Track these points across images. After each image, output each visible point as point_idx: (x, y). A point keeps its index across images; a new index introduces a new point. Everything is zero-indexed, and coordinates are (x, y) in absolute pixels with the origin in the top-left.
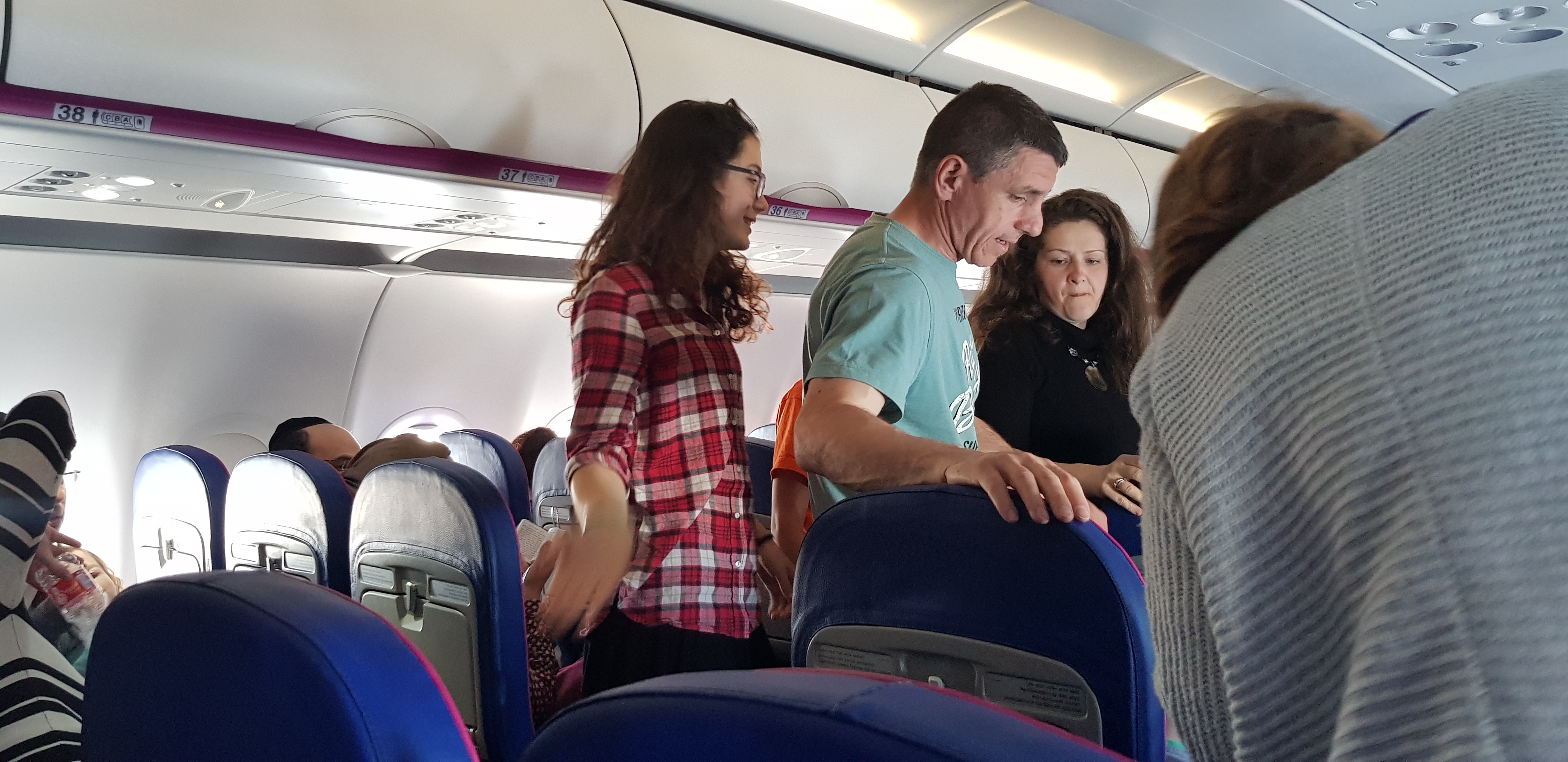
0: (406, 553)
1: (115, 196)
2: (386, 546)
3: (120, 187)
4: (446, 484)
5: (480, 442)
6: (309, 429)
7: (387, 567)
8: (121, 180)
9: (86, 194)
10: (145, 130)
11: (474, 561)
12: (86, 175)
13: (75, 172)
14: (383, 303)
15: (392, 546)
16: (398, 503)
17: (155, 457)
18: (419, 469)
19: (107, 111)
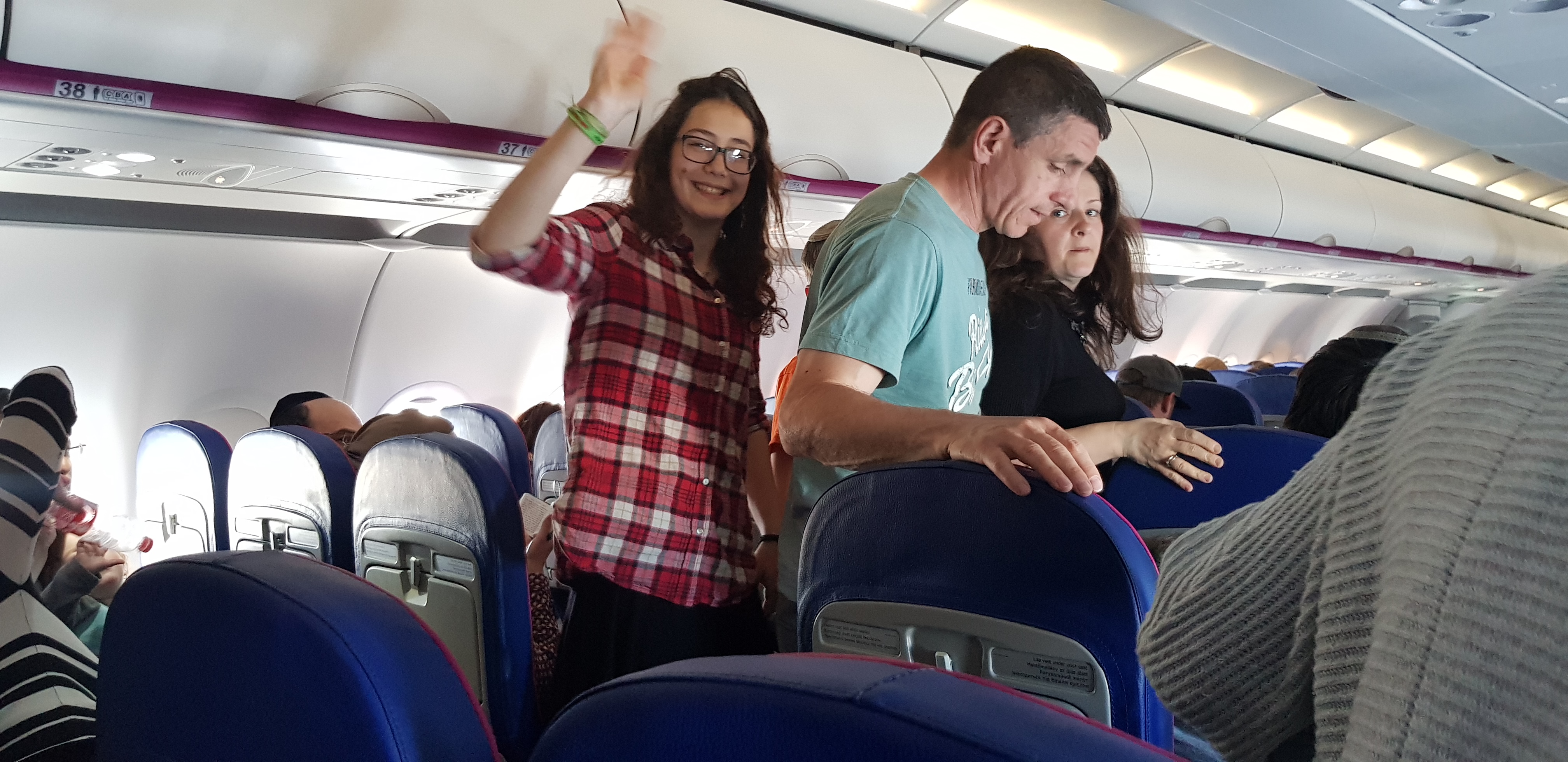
0: (409, 528)
1: (116, 172)
2: (390, 521)
3: (121, 163)
4: (449, 459)
5: (480, 416)
6: (309, 404)
7: (392, 542)
8: (121, 156)
9: (86, 170)
10: (146, 106)
11: (478, 536)
12: (87, 151)
13: (76, 149)
14: (383, 277)
15: (395, 521)
16: (401, 478)
17: (157, 431)
18: (422, 444)
19: (106, 87)
